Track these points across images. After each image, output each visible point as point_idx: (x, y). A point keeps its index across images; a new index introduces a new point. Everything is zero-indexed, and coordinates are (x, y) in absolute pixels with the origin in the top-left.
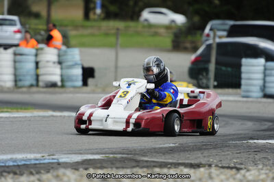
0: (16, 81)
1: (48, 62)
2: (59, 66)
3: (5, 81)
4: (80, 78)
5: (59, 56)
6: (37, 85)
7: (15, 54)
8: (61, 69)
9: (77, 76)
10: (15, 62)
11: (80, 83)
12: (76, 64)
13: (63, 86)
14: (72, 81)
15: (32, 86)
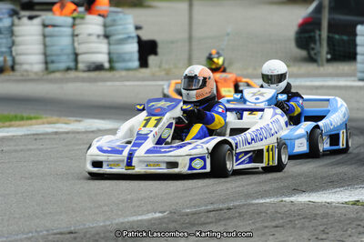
0: (46, 63)
1: (90, 35)
2: (106, 41)
3: (31, 64)
4: (136, 56)
5: (105, 26)
6: (76, 69)
7: (45, 26)
8: (109, 44)
9: (131, 53)
10: (44, 36)
11: (136, 64)
12: (129, 37)
13: (112, 69)
14: (124, 61)
15: (68, 69)
